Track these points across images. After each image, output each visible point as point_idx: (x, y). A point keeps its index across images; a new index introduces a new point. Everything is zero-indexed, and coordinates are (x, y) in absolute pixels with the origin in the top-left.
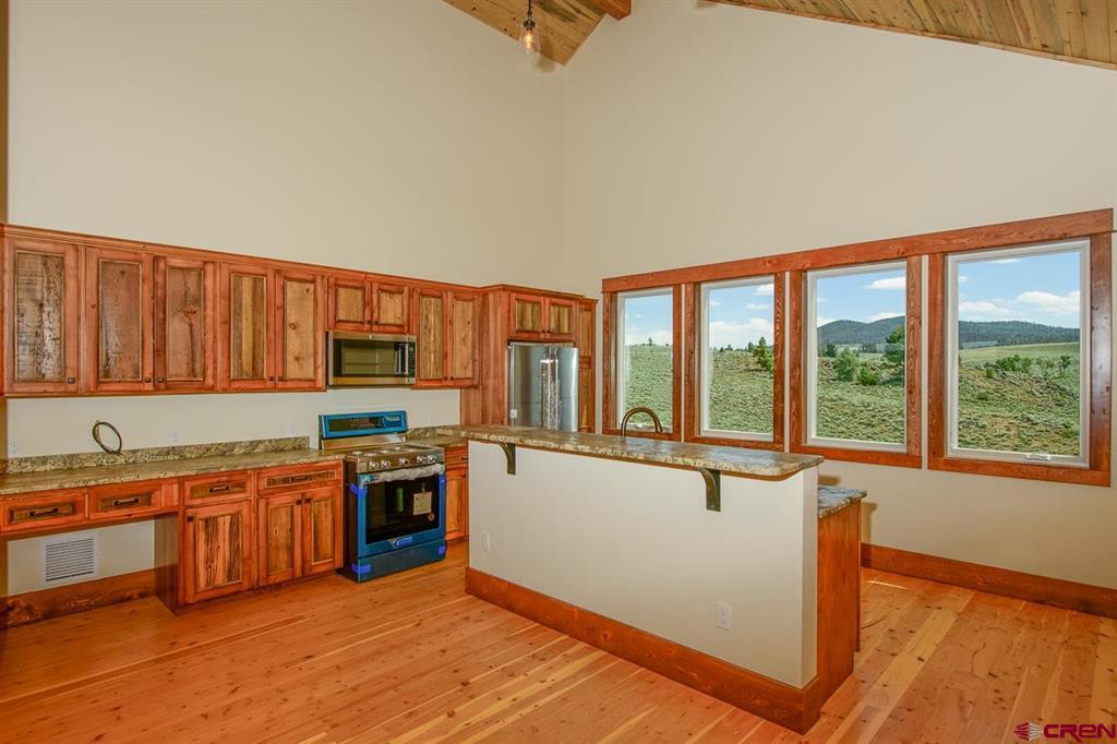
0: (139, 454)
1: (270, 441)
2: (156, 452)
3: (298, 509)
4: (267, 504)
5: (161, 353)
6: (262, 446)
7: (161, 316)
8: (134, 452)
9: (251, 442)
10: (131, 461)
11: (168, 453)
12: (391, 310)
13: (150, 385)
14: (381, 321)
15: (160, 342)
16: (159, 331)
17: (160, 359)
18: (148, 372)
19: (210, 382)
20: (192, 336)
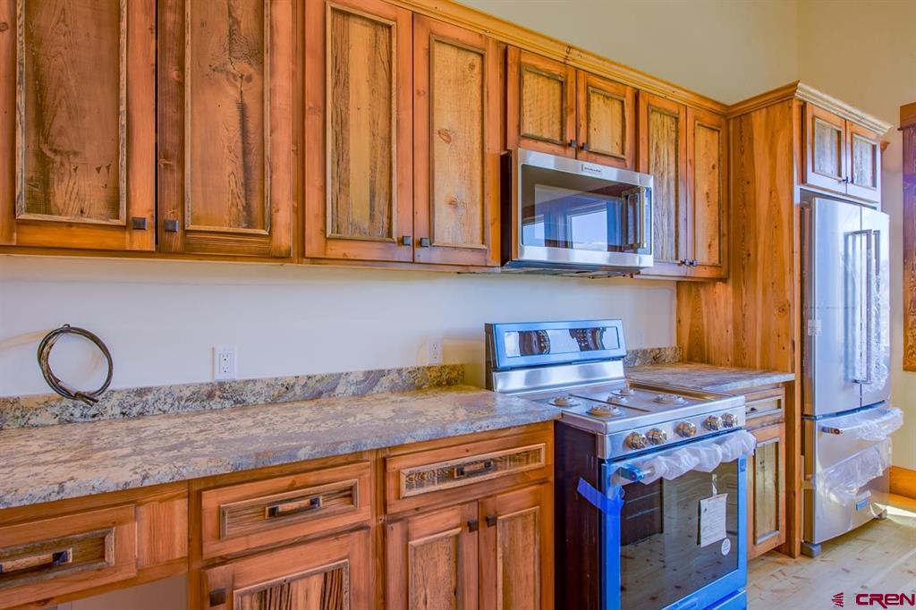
0: (150, 397)
1: (399, 371)
2: (187, 393)
3: (469, 542)
4: (407, 536)
5: (173, 163)
6: (385, 381)
7: (174, 74)
8: (141, 392)
9: (368, 374)
10: (135, 411)
11: (210, 396)
12: (605, 128)
13: (145, 240)
14: (593, 148)
15: (171, 137)
16: (169, 110)
17: (171, 178)
18: (142, 206)
19: (284, 238)
20: (244, 132)
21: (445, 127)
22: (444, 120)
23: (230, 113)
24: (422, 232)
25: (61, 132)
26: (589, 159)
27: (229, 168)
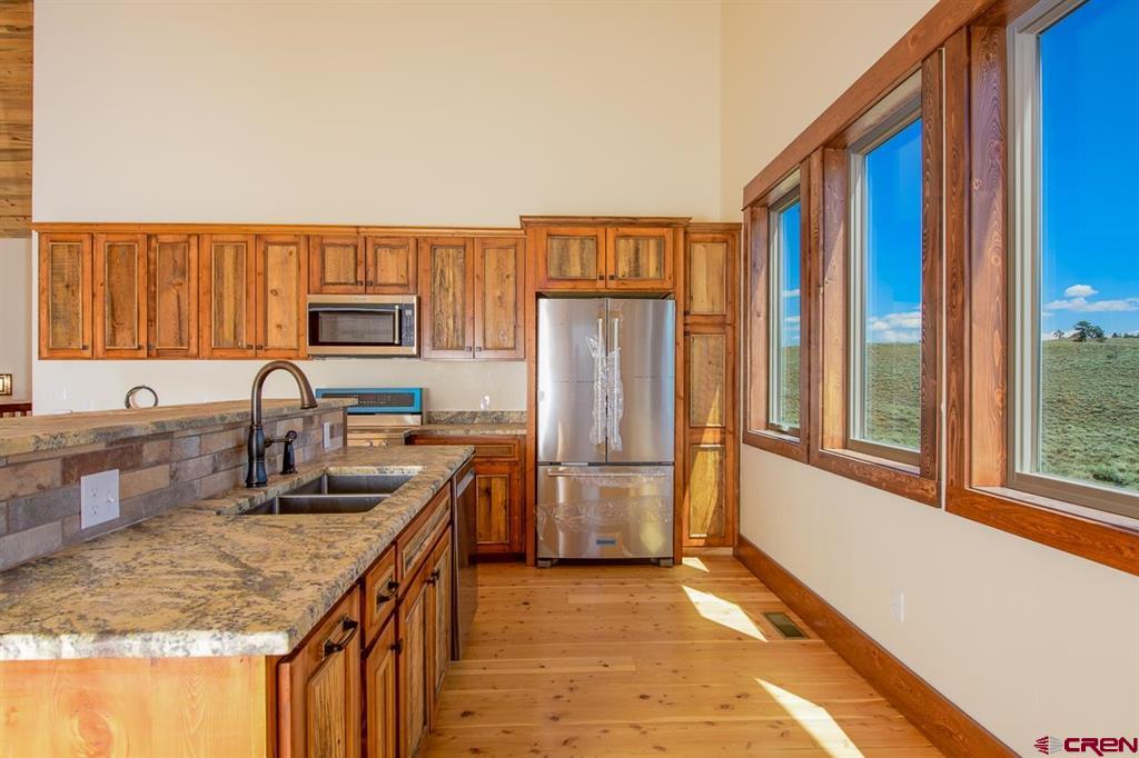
5: (153, 324)
7: (153, 288)
12: (391, 267)
13: (144, 353)
14: (380, 281)
15: (152, 313)
16: (151, 303)
17: (152, 329)
18: (143, 341)
19: (194, 350)
20: (179, 307)
21: (274, 287)
22: (273, 284)
23: (174, 298)
24: (260, 342)
25: (119, 317)
26: (368, 291)
27: (173, 322)
